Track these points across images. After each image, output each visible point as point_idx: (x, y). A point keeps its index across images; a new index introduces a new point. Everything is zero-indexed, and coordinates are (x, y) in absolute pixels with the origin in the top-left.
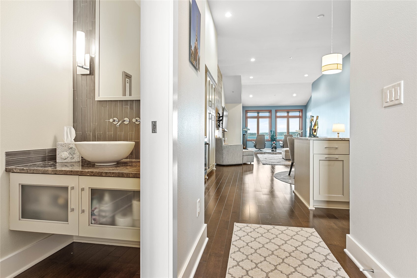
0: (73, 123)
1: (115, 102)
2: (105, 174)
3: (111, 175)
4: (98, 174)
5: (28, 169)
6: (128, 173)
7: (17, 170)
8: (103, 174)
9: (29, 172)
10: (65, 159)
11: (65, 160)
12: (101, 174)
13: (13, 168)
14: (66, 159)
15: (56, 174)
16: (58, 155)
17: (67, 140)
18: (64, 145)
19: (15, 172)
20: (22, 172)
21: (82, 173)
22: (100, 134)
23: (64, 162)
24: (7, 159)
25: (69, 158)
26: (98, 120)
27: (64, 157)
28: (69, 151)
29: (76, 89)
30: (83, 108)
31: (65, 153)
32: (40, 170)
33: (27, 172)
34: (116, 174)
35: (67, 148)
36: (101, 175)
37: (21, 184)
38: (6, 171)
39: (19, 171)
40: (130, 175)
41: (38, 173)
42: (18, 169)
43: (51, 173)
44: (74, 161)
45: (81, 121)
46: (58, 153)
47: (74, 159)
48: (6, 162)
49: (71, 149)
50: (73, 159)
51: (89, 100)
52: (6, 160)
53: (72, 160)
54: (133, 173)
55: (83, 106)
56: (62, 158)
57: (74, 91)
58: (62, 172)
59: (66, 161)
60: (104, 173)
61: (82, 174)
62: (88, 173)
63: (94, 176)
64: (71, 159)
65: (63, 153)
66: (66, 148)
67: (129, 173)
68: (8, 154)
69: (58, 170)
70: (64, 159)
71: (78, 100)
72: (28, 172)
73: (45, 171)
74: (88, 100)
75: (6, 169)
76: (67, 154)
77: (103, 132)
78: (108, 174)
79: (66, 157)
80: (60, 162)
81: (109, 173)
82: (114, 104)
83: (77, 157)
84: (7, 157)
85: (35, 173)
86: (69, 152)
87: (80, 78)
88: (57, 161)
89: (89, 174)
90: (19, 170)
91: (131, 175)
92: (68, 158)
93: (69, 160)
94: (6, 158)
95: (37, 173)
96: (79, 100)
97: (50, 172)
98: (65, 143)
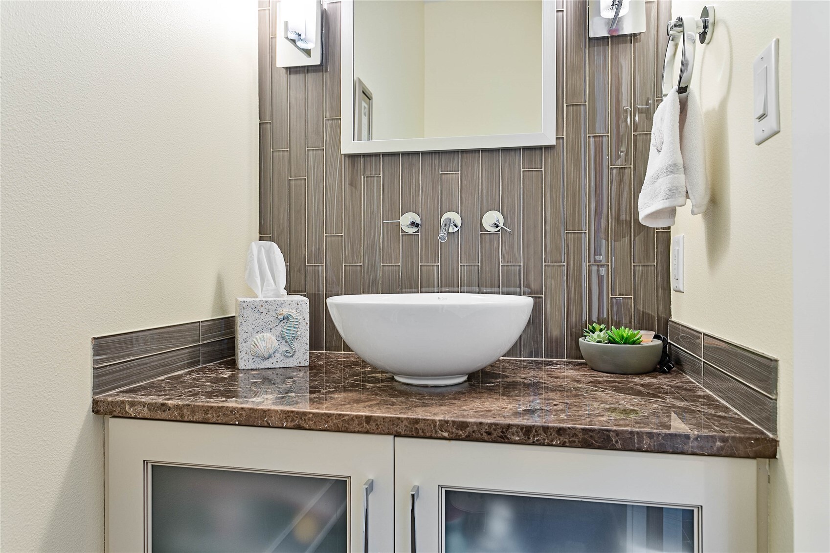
0: (260, 233)
1: (406, 157)
2: (521, 434)
3: (552, 441)
4: (489, 433)
5: (184, 406)
6: (632, 433)
7: (138, 408)
8: (513, 434)
9: (186, 419)
10: (266, 356)
11: (266, 362)
12: (502, 432)
13: (123, 402)
14: (270, 356)
15: (299, 428)
16: (245, 345)
17: (264, 289)
18: (262, 308)
19: (133, 415)
20: (158, 417)
21: (416, 429)
22: (354, 268)
23: (263, 367)
24: (97, 364)
25: (278, 355)
26: (347, 221)
27: (263, 351)
28: (279, 328)
29: (268, 118)
30: (293, 183)
31: (267, 335)
32: (232, 412)
33: (179, 418)
34: (575, 435)
35: (272, 319)
36: (501, 437)
37: (151, 462)
38: (96, 411)
39: (145, 412)
40: (640, 441)
41: (224, 422)
42: (144, 404)
43: (280, 425)
44: (295, 364)
45: (286, 225)
46: (245, 336)
47: (296, 357)
48: (95, 377)
49: (285, 321)
50: (292, 356)
51: (313, 155)
52: (94, 368)
53: (288, 360)
54: (659, 434)
55: (292, 175)
56: (256, 356)
57: (264, 126)
58: (327, 422)
59: (267, 364)
60: (514, 429)
61: (418, 433)
62: (441, 426)
63: (469, 438)
64: (286, 357)
65: (260, 335)
66: (270, 318)
67: (638, 433)
68: (101, 345)
69: (310, 413)
70: (265, 359)
71: (275, 154)
72: (182, 416)
73: (253, 415)
74: (311, 153)
75: (95, 402)
76: (274, 338)
77: (366, 261)
78: (534, 436)
79: (271, 351)
80: (250, 368)
81: (541, 432)
82: (406, 165)
83: (303, 350)
84: (98, 355)
85: (211, 421)
86: (278, 334)
87: (282, 78)
88: (241, 364)
89: (446, 431)
90: (146, 409)
91: (646, 441)
92: (276, 354)
93: (279, 360)
94: (95, 362)
95: (219, 422)
96: (281, 154)
97: (275, 420)
98: (267, 302)
